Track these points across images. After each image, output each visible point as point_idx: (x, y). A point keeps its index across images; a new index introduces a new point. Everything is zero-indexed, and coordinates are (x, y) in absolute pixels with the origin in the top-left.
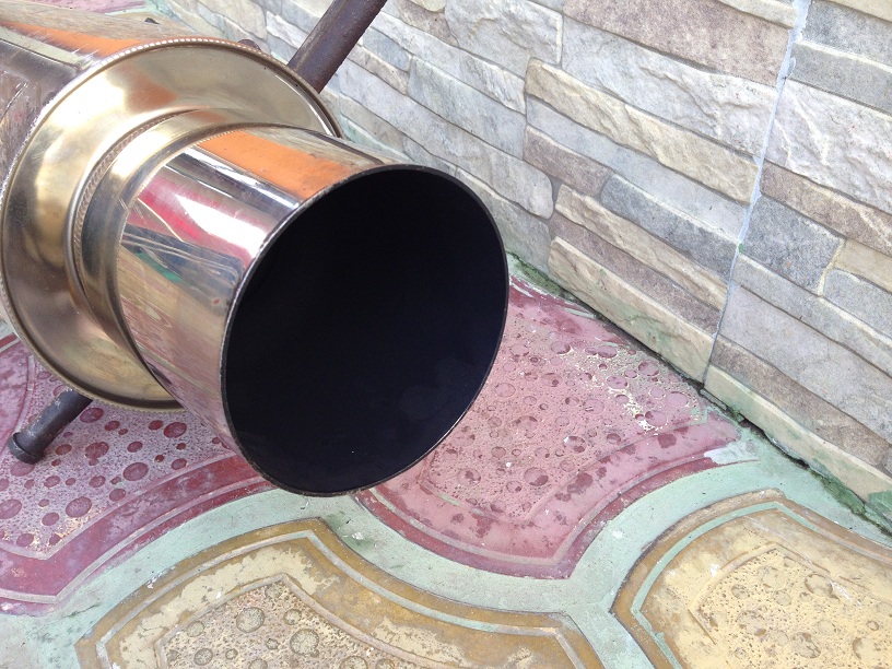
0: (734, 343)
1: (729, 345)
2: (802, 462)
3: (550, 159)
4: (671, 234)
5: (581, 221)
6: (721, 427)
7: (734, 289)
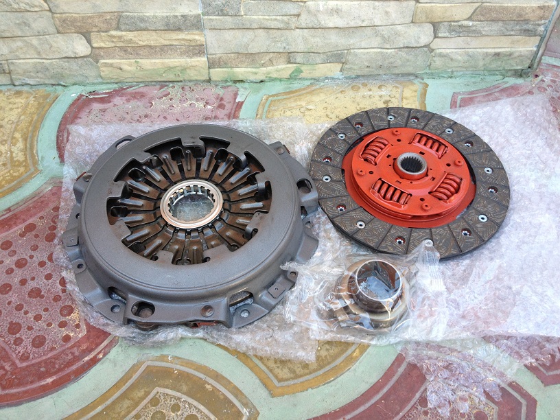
0: (216, 54)
1: (214, 56)
2: (262, 81)
3: (79, 24)
4: (167, 25)
5: (113, 45)
6: (230, 89)
7: (207, 32)
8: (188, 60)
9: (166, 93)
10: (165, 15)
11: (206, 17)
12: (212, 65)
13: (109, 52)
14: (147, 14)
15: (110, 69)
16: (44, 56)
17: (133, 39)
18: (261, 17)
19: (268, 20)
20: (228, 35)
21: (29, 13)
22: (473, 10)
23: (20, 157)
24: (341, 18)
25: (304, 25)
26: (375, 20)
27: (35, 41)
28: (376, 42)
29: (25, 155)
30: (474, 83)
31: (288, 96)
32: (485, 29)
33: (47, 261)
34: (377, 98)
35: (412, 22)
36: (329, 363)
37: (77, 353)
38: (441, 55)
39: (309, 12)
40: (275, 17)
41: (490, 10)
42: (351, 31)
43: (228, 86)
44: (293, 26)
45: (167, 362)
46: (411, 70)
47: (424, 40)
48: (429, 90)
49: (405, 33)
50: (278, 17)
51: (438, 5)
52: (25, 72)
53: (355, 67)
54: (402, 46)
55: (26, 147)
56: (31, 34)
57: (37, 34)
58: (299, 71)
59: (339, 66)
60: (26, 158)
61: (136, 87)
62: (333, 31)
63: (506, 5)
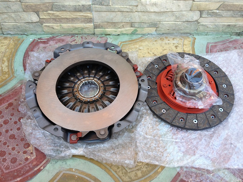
0: (98, 22)
1: (97, 23)
2: (119, 35)
3: (34, 8)
4: (75, 9)
5: (49, 17)
6: (103, 38)
7: (94, 13)
8: (85, 25)
9: (74, 39)
10: (74, 4)
11: (94, 6)
12: (96, 27)
13: (47, 21)
14: (66, 4)
15: (48, 28)
16: (17, 22)
17: (59, 15)
18: (119, 6)
19: (123, 8)
20: (104, 14)
21: (10, 2)
22: (219, 5)
23: (6, 70)
24: (157, 7)
25: (139, 10)
26: (173, 9)
27: (13, 15)
28: (173, 19)
29: (8, 68)
30: (217, 38)
31: (131, 42)
32: (224, 14)
33: (18, 121)
34: (172, 44)
35: (190, 10)
36: (147, 174)
37: (31, 167)
38: (202, 25)
39: (142, 5)
40: (126, 7)
41: (228, 5)
42: (161, 13)
43: (103, 37)
44: (134, 11)
45: (73, 171)
46: (188, 31)
47: (195, 18)
48: (196, 41)
49: (187, 15)
50: (127, 7)
51: (203, 3)
52: (9, 28)
53: (162, 30)
54: (185, 21)
55: (9, 65)
56: (11, 11)
57: (14, 12)
58: (136, 31)
59: (155, 29)
60: (9, 70)
61: (60, 36)
62: (153, 13)
63: (235, 4)
